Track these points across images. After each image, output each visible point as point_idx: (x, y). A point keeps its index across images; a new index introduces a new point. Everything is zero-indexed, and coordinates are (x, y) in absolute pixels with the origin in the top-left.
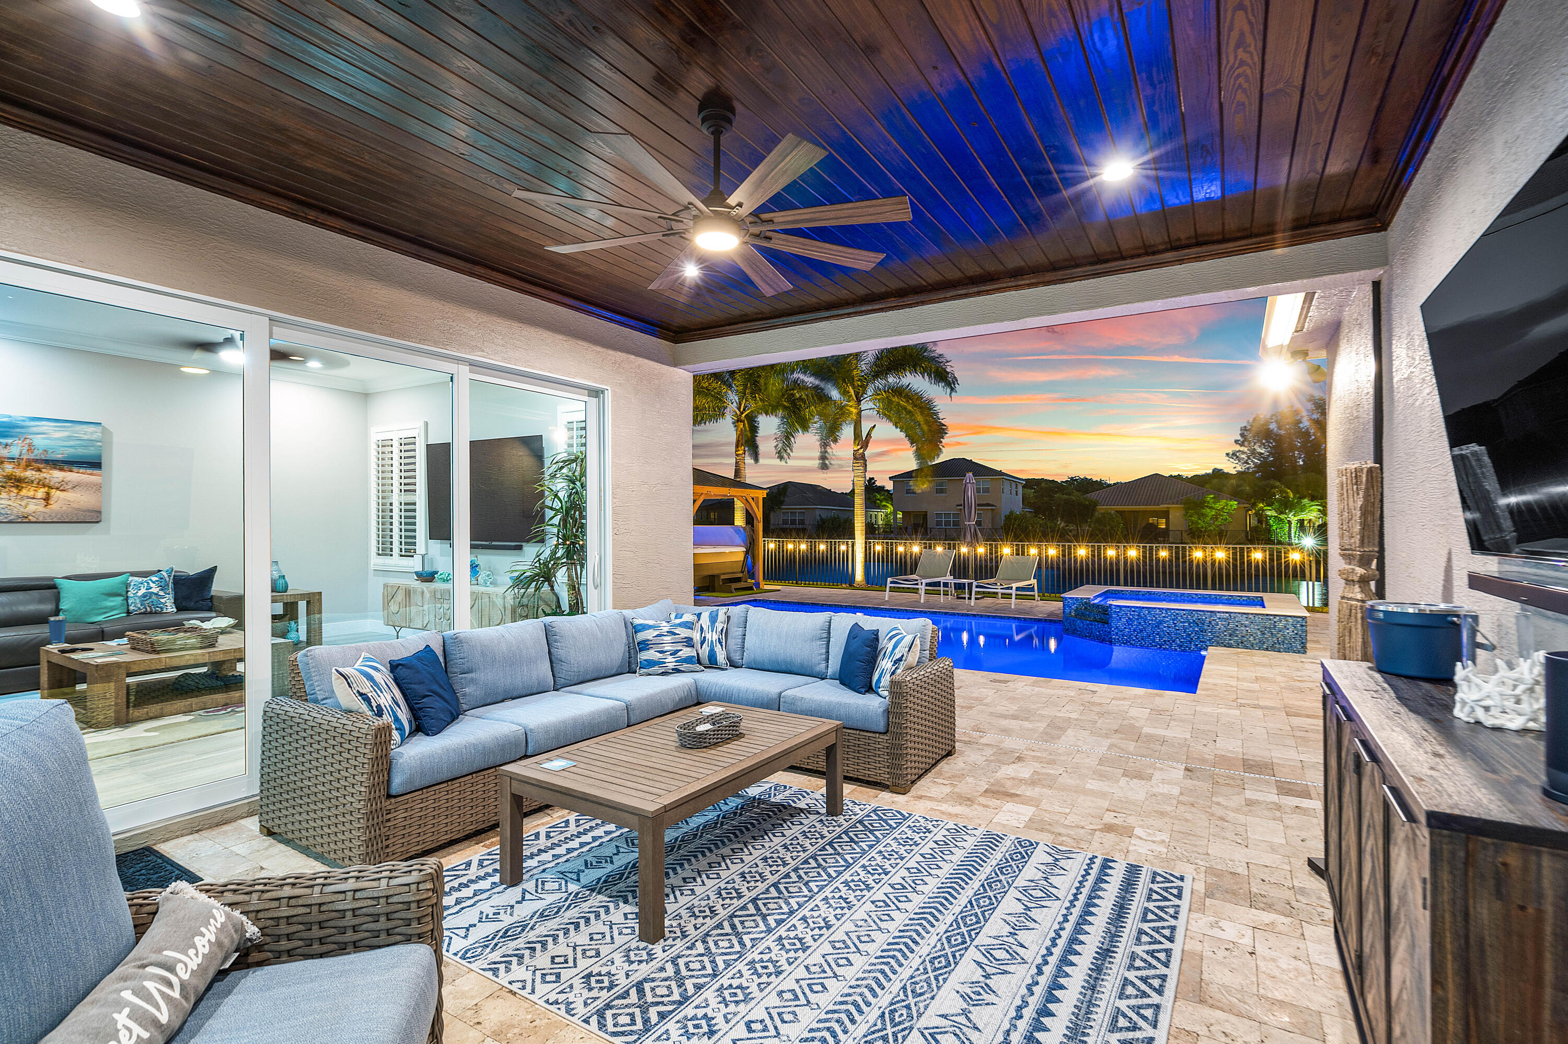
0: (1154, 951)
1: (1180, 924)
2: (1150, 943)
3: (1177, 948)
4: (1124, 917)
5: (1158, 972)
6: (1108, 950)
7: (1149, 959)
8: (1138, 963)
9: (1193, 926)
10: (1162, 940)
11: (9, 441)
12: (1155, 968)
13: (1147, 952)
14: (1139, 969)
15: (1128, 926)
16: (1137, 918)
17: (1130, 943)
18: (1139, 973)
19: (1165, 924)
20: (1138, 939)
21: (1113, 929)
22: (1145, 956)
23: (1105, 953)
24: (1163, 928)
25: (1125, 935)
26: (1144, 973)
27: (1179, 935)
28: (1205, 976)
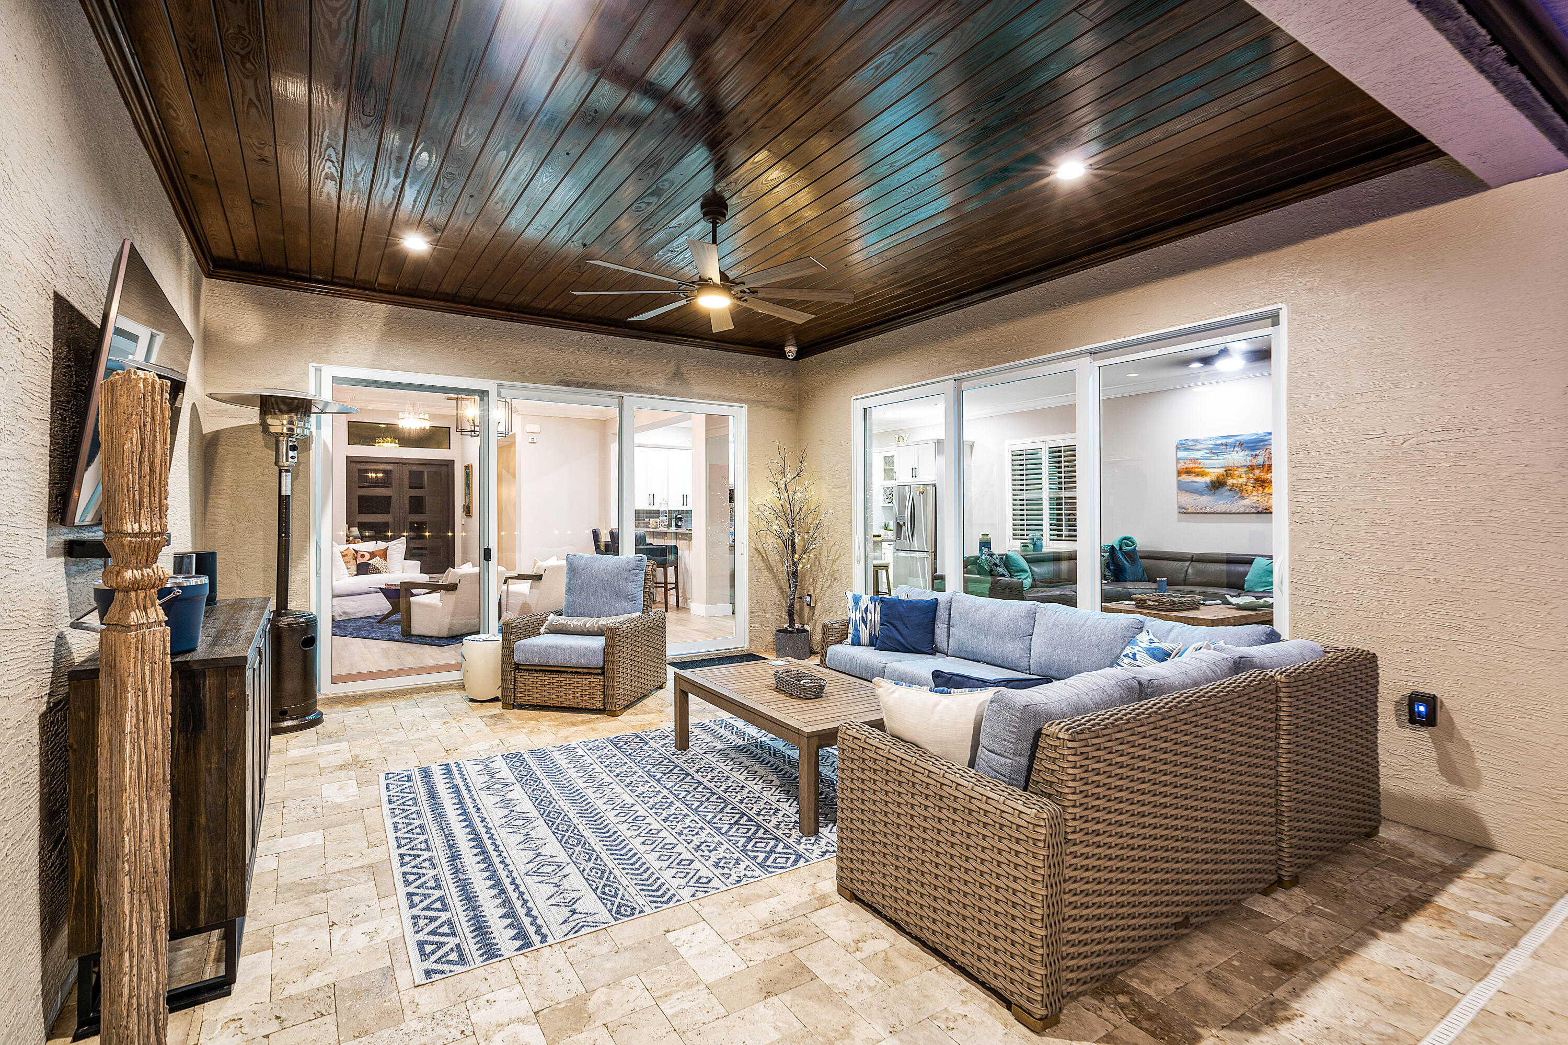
0: (419, 878)
1: (407, 913)
2: (425, 882)
3: (402, 891)
4: (460, 891)
5: (409, 866)
6: (454, 860)
7: (420, 871)
8: (427, 864)
9: (393, 920)
10: (417, 891)
11: (1257, 452)
12: (413, 867)
13: (424, 875)
14: (424, 861)
15: (452, 886)
16: (449, 897)
17: (441, 873)
18: (422, 858)
19: (421, 906)
20: (437, 880)
21: (462, 877)
22: (424, 871)
23: (454, 857)
24: (421, 901)
25: (449, 877)
26: (419, 860)
27: (404, 902)
28: (372, 884)
